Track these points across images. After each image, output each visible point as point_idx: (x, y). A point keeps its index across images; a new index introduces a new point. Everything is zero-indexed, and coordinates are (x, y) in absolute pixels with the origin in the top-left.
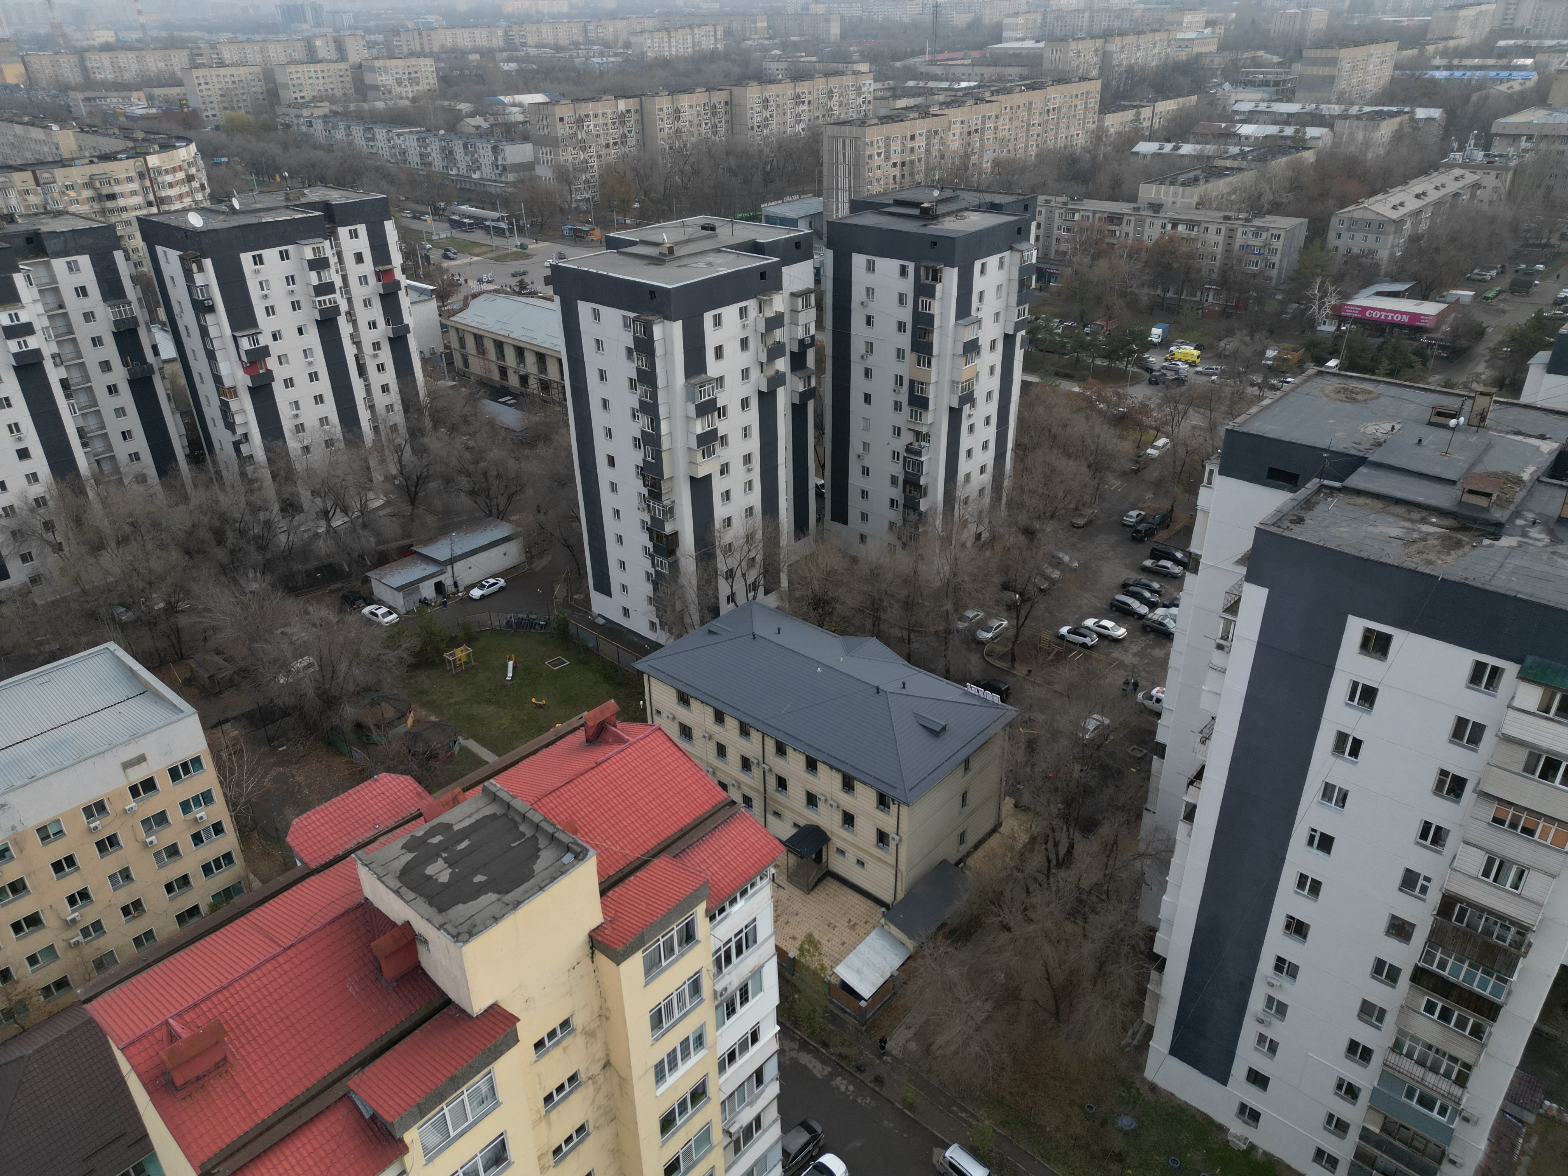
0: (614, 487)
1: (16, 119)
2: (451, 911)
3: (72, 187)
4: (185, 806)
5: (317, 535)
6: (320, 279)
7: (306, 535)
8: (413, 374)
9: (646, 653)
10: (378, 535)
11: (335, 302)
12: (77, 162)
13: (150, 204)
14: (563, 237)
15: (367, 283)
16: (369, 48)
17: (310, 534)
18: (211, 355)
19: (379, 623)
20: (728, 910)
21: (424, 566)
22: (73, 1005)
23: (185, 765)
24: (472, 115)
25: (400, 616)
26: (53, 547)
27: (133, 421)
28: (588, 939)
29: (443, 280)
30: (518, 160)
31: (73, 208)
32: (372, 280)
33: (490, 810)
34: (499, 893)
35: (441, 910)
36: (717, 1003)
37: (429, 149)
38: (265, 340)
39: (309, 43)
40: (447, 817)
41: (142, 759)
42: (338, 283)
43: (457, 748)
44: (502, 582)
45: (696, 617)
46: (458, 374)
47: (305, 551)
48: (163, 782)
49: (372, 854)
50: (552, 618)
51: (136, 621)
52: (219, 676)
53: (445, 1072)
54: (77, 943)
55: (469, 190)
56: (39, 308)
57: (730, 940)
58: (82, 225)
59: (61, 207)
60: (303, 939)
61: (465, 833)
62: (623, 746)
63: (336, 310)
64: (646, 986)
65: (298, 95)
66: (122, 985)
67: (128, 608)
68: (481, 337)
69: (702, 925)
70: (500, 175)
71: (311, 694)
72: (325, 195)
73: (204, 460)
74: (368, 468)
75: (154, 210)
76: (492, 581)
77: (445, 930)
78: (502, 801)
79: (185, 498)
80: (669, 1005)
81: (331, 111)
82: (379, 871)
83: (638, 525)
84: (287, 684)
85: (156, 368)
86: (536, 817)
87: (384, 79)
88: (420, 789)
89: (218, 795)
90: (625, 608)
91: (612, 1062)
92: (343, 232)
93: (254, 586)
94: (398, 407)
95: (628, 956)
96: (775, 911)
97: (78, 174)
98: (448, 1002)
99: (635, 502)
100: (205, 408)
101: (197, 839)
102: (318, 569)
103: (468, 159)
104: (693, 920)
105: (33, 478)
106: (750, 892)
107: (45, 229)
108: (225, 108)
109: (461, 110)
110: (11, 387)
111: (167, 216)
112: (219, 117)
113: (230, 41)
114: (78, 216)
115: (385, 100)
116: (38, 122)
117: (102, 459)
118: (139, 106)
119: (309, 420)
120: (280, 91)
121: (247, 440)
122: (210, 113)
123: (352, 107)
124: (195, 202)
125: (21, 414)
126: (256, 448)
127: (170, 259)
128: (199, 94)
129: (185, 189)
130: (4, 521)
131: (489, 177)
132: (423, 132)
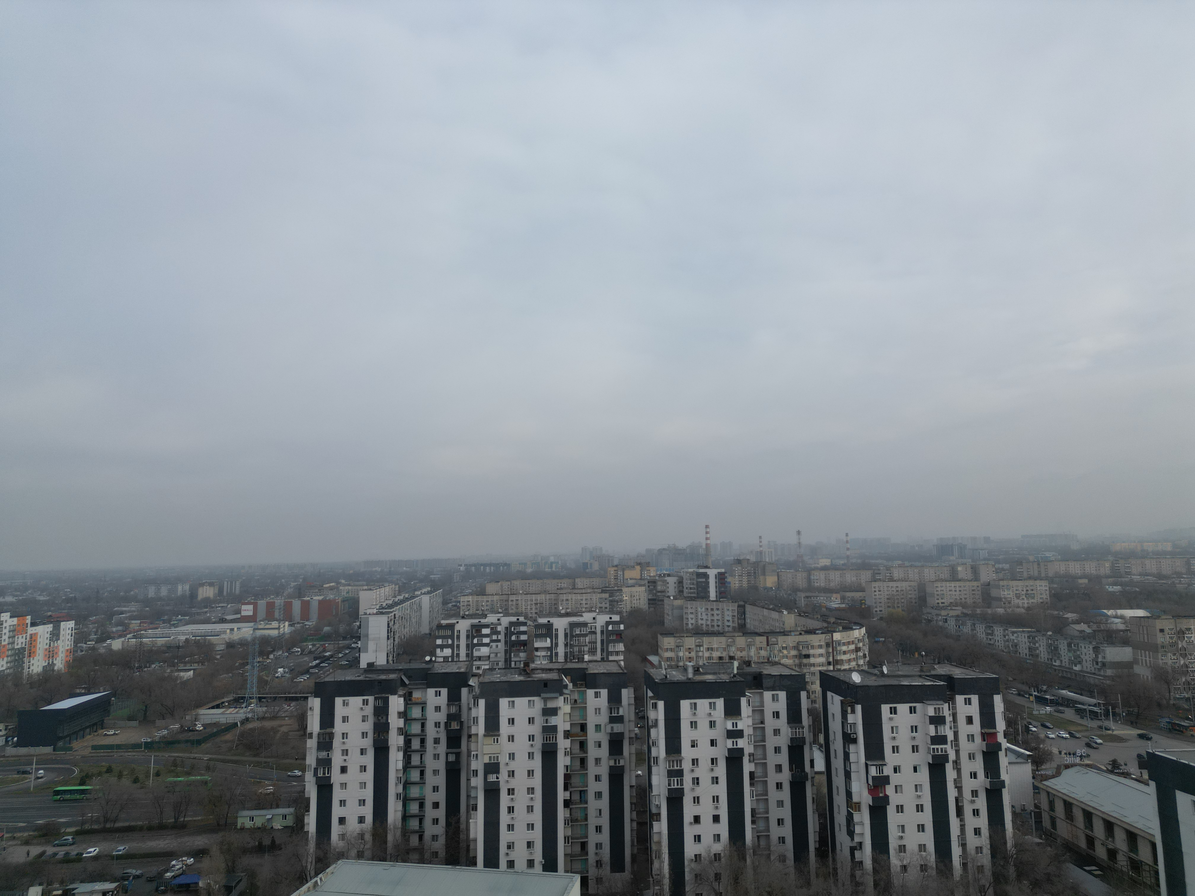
1: (766, 606)
3: (786, 648)
6: (937, 732)
8: (1003, 824)
11: (946, 751)
12: (793, 633)
13: (829, 663)
14: (1159, 728)
15: (973, 741)
16: (997, 573)
18: (848, 775)
24: (1078, 622)
27: (786, 813)
29: (1039, 749)
30: (1118, 659)
31: (784, 661)
32: (978, 739)
37: (1037, 645)
38: (888, 771)
39: (953, 568)
42: (950, 737)
46: (1045, 833)
55: (1070, 679)
56: (750, 722)
58: (787, 672)
59: (777, 659)
63: (945, 758)
65: (940, 601)
68: (1071, 804)
70: (1099, 670)
72: (950, 671)
73: (827, 856)
75: (831, 668)
79: (808, 883)
81: (963, 613)
85: (809, 777)
87: (1005, 594)
92: (960, 699)
94: (987, 851)
97: (791, 640)
100: (836, 814)
103: (1071, 654)
105: (717, 838)
107: (765, 672)
108: (889, 607)
109: (1068, 618)
110: (721, 771)
111: (838, 673)
112: (883, 612)
113: (900, 566)
114: (786, 666)
115: (1004, 608)
116: (777, 609)
117: (762, 836)
118: (835, 602)
119: (912, 844)
120: (928, 599)
121: (861, 848)
122: (878, 609)
123: (978, 611)
124: (858, 665)
125: (721, 790)
126: (867, 854)
127: (835, 702)
128: (874, 597)
129: (853, 656)
130: (693, 865)
131: (1089, 670)
132: (1034, 632)
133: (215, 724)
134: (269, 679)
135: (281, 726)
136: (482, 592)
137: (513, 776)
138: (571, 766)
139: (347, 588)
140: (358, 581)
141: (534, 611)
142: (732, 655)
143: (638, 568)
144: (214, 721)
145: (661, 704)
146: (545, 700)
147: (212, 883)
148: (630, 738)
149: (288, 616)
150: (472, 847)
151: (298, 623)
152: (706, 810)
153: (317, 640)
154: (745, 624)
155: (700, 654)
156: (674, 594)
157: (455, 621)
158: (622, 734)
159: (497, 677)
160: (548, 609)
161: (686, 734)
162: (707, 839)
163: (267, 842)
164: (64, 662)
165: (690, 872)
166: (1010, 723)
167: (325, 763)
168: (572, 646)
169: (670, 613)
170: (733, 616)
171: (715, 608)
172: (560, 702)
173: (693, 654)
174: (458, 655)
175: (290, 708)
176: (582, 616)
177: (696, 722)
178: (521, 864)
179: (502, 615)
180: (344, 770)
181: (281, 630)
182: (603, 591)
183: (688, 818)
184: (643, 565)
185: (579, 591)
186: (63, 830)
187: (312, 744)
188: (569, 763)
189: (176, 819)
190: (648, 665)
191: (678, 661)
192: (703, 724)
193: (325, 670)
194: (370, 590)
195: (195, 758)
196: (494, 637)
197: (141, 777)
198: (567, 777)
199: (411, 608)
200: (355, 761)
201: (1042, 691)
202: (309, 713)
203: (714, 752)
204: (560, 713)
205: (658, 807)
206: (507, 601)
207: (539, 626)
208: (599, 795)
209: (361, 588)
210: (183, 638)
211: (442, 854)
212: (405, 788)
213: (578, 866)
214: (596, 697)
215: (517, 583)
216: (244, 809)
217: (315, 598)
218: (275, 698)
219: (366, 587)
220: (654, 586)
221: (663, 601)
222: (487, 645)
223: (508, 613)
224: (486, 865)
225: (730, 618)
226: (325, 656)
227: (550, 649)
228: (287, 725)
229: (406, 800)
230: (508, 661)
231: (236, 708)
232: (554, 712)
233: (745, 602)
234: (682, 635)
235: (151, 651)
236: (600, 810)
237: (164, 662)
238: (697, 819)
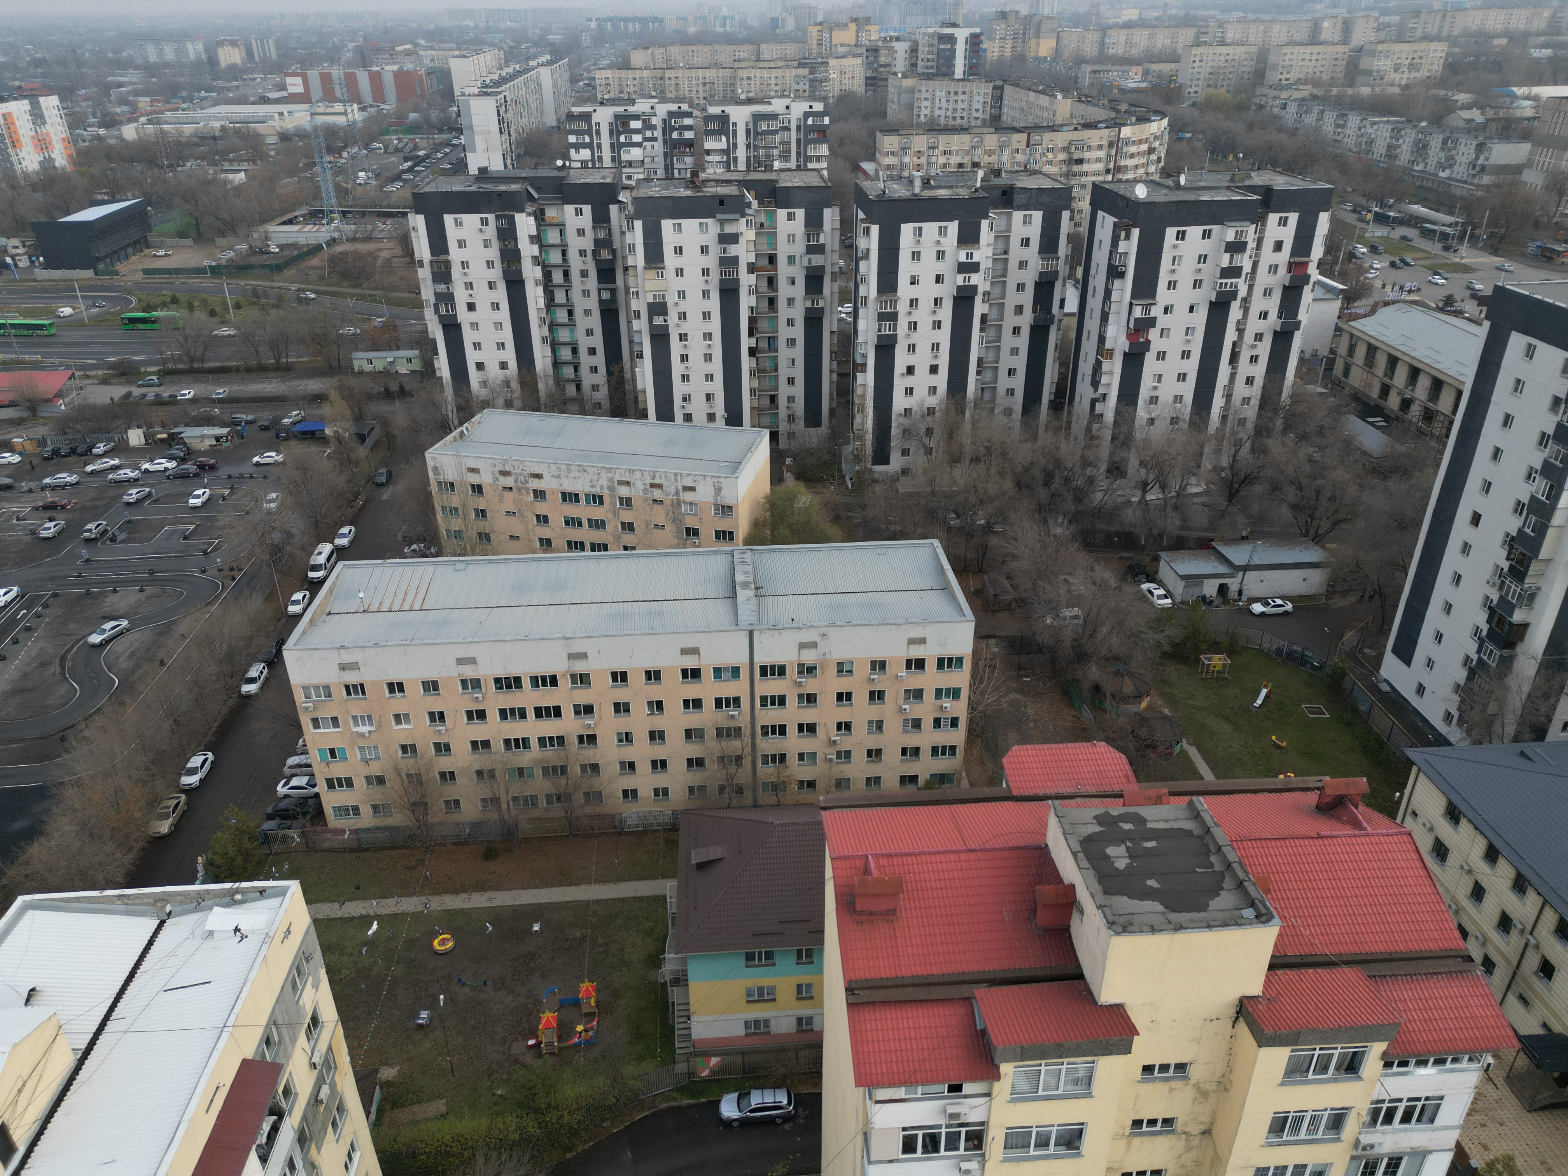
0: (1466, 548)
1: (1034, 87)
2: (1115, 898)
3: (1051, 150)
4: (939, 693)
5: (1129, 503)
6: (1231, 262)
7: (1119, 500)
8: (1284, 372)
9: (1429, 744)
10: (1184, 520)
11: (1236, 287)
12: (1065, 128)
13: (1108, 171)
14: (1524, 255)
15: (1275, 273)
16: (1379, 30)
17: (1124, 499)
18: (1105, 317)
19: (1152, 603)
20: (1411, 1068)
21: (1216, 564)
22: (811, 805)
23: (950, 660)
24: (1468, 107)
25: (1174, 603)
26: (926, 450)
27: (1021, 363)
28: (1237, 1002)
29: (1358, 281)
30: (1505, 161)
31: (1044, 170)
32: (1282, 271)
33: (1188, 825)
34: (1166, 907)
35: (1107, 892)
36: (1355, 1153)
37: (1401, 141)
38: (1156, 311)
39: (1316, 24)
40: (1145, 811)
41: (922, 641)
42: (1247, 267)
43: (1178, 749)
44: (1289, 607)
45: (1510, 730)
46: (1333, 383)
47: (1111, 514)
48: (931, 666)
49: (1066, 810)
50: (1329, 663)
51: (959, 529)
52: (1002, 598)
53: (1055, 1035)
54: (831, 760)
55: (1429, 189)
56: (990, 252)
57: (1400, 1100)
58: (1047, 184)
59: (1037, 167)
60: (983, 850)
61: (1156, 834)
62: (1357, 832)
63: (1233, 295)
64: (1281, 1085)
65: (1283, 77)
66: (849, 810)
67: (958, 516)
68: (1376, 348)
69: (1372, 1064)
70: (1474, 176)
71: (1068, 643)
72: (1271, 180)
73: (1062, 409)
74: (1201, 454)
75: (1109, 178)
76: (1279, 602)
77: (1103, 912)
78: (1203, 823)
79: (1035, 438)
80: (1298, 1121)
81: (1312, 95)
82: (1067, 827)
83: (1480, 600)
84: (1051, 626)
85: (1056, 320)
86: (1232, 856)
87: (1382, 64)
88: (1130, 773)
89: (964, 694)
90: (1420, 685)
91: (1213, 1132)
92: (1273, 218)
93: (1059, 531)
94: (1255, 403)
95: (1274, 1045)
96: (1473, 1103)
97: (1060, 139)
98: (1080, 976)
99: (1487, 572)
100: (1081, 363)
101: (937, 723)
102: (1118, 534)
103: (1442, 155)
104: (1363, 1053)
105: (933, 390)
106: (1448, 1065)
107: (1019, 185)
108: (1209, 86)
109: (1457, 101)
110: (946, 314)
111: (1118, 184)
112: (1199, 94)
113: (1239, 21)
114: (1047, 176)
115: (1373, 86)
116: (1048, 92)
117: (987, 389)
118: (1134, 80)
119: (1165, 395)
120: (1268, 72)
121: (1104, 399)
122: (1192, 90)
123: (1334, 91)
124: (1147, 174)
125: (944, 337)
126: (1109, 409)
127: (1106, 223)
128: (1191, 70)
129: (1143, 160)
130: (902, 420)
131: (1459, 177)
132: (1403, 122)
133: (294, 246)
134: (349, 186)
135: (380, 250)
136: (625, 65)
137: (685, 318)
138: (757, 307)
139: (429, 52)
140: (444, 42)
141: (701, 95)
142: (976, 160)
143: (853, 27)
144: (291, 241)
145: (875, 229)
146: (722, 223)
147: (341, 431)
148: (832, 273)
149: (355, 97)
150: (640, 398)
151: (371, 106)
152: (922, 359)
153: (402, 132)
154: (1000, 115)
155: (934, 159)
156: (903, 69)
157: (590, 109)
158: (822, 268)
159: (655, 190)
160: (721, 92)
161: (905, 267)
162: (920, 392)
163: (394, 387)
164: (65, 156)
165: (897, 427)
166: (1331, 247)
167: (446, 298)
168: (756, 148)
169: (895, 99)
170: (985, 103)
171: (960, 90)
172: (741, 226)
173: (923, 160)
174: (600, 159)
175: (385, 227)
176: (769, 103)
177: (919, 253)
178: (700, 417)
179: (656, 100)
180: (471, 307)
181: (350, 116)
182: (801, 65)
183: (900, 367)
184: (861, 22)
185: (766, 65)
186: (143, 370)
187: (424, 274)
188: (754, 304)
189: (278, 360)
190: (861, 175)
191: (902, 170)
192: (928, 255)
193: (422, 175)
194: (464, 56)
195: (279, 288)
196: (648, 134)
197: (218, 309)
198: (752, 321)
199: (526, 87)
200: (483, 297)
201: (1386, 206)
202: (413, 234)
203: (939, 290)
204: (742, 240)
205: (864, 356)
206: (662, 78)
207: (709, 119)
208: (792, 342)
209: (450, 53)
210: (217, 125)
211: (606, 404)
212: (551, 330)
213: (766, 420)
214: (789, 219)
215: (675, 51)
216: (357, 350)
217: (387, 68)
218: (364, 214)
219: (456, 53)
220: (876, 57)
221: (887, 80)
222: (638, 145)
223: (665, 98)
224: (659, 417)
225: (980, 107)
226: (418, 156)
227: (726, 152)
228: (387, 249)
229: (555, 346)
230: (669, 168)
231: (315, 224)
232: (732, 239)
233: (1005, 81)
234: (910, 132)
235: (178, 143)
236: (793, 360)
237: (203, 159)
238: (910, 370)
